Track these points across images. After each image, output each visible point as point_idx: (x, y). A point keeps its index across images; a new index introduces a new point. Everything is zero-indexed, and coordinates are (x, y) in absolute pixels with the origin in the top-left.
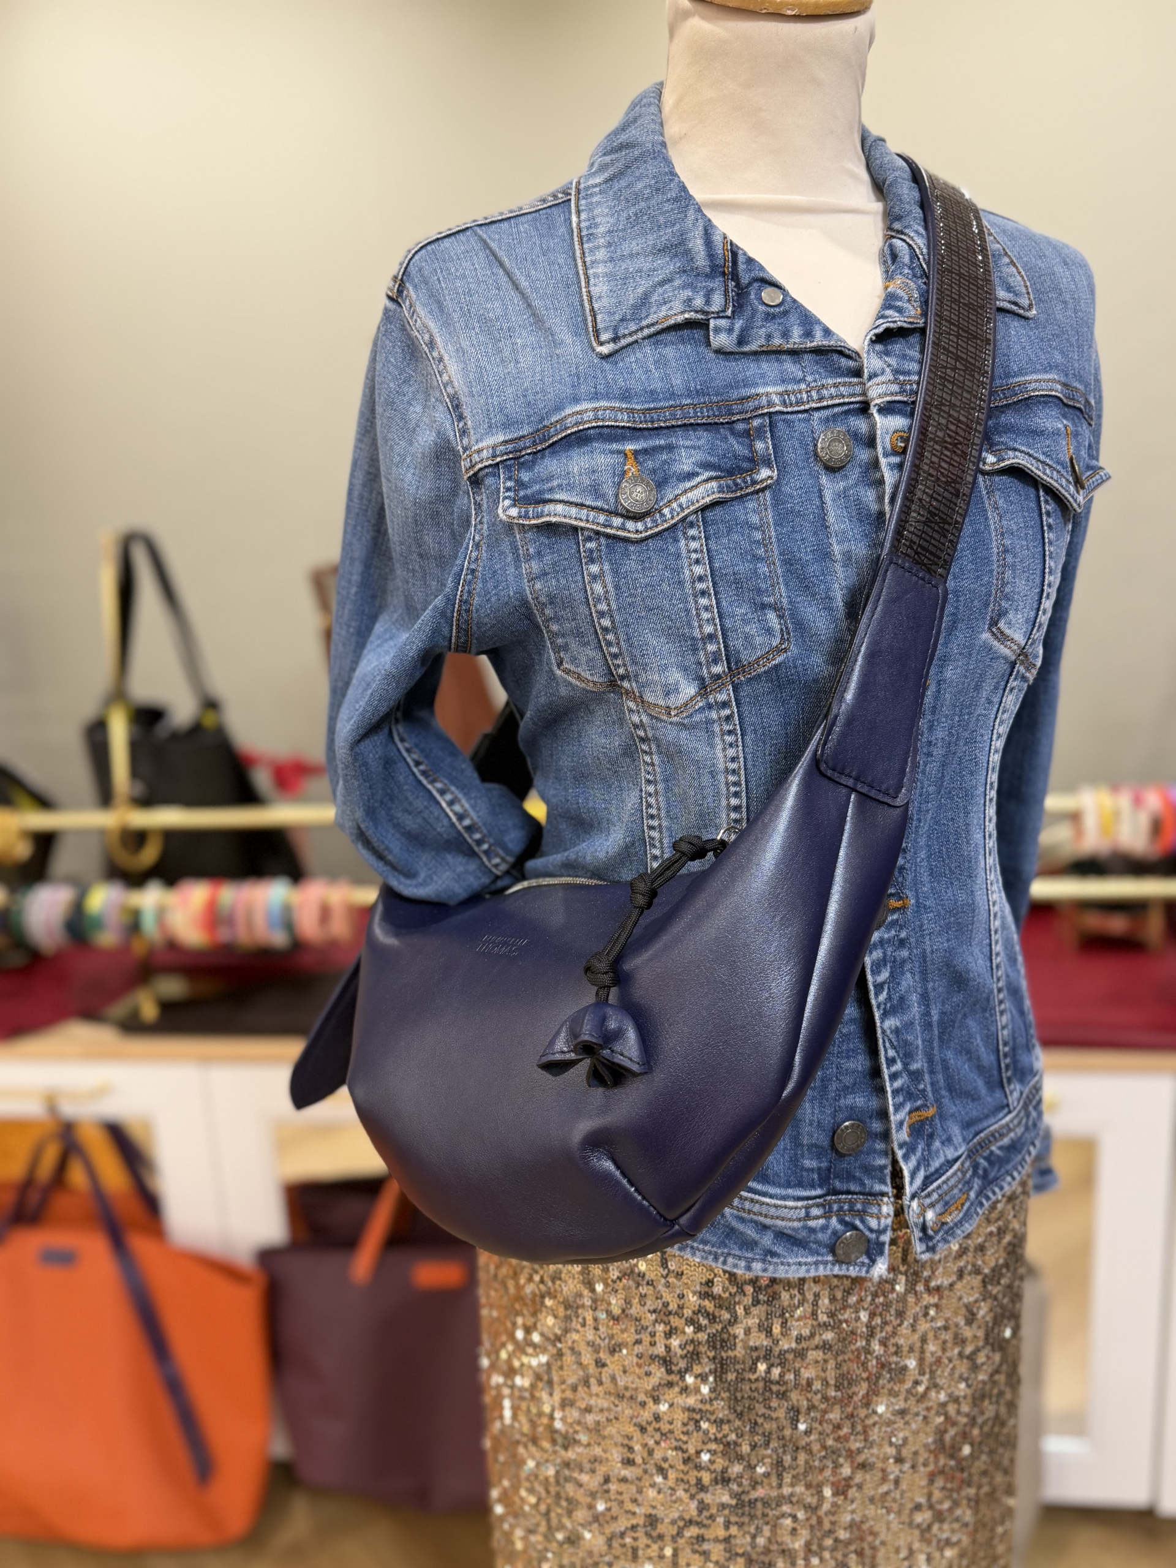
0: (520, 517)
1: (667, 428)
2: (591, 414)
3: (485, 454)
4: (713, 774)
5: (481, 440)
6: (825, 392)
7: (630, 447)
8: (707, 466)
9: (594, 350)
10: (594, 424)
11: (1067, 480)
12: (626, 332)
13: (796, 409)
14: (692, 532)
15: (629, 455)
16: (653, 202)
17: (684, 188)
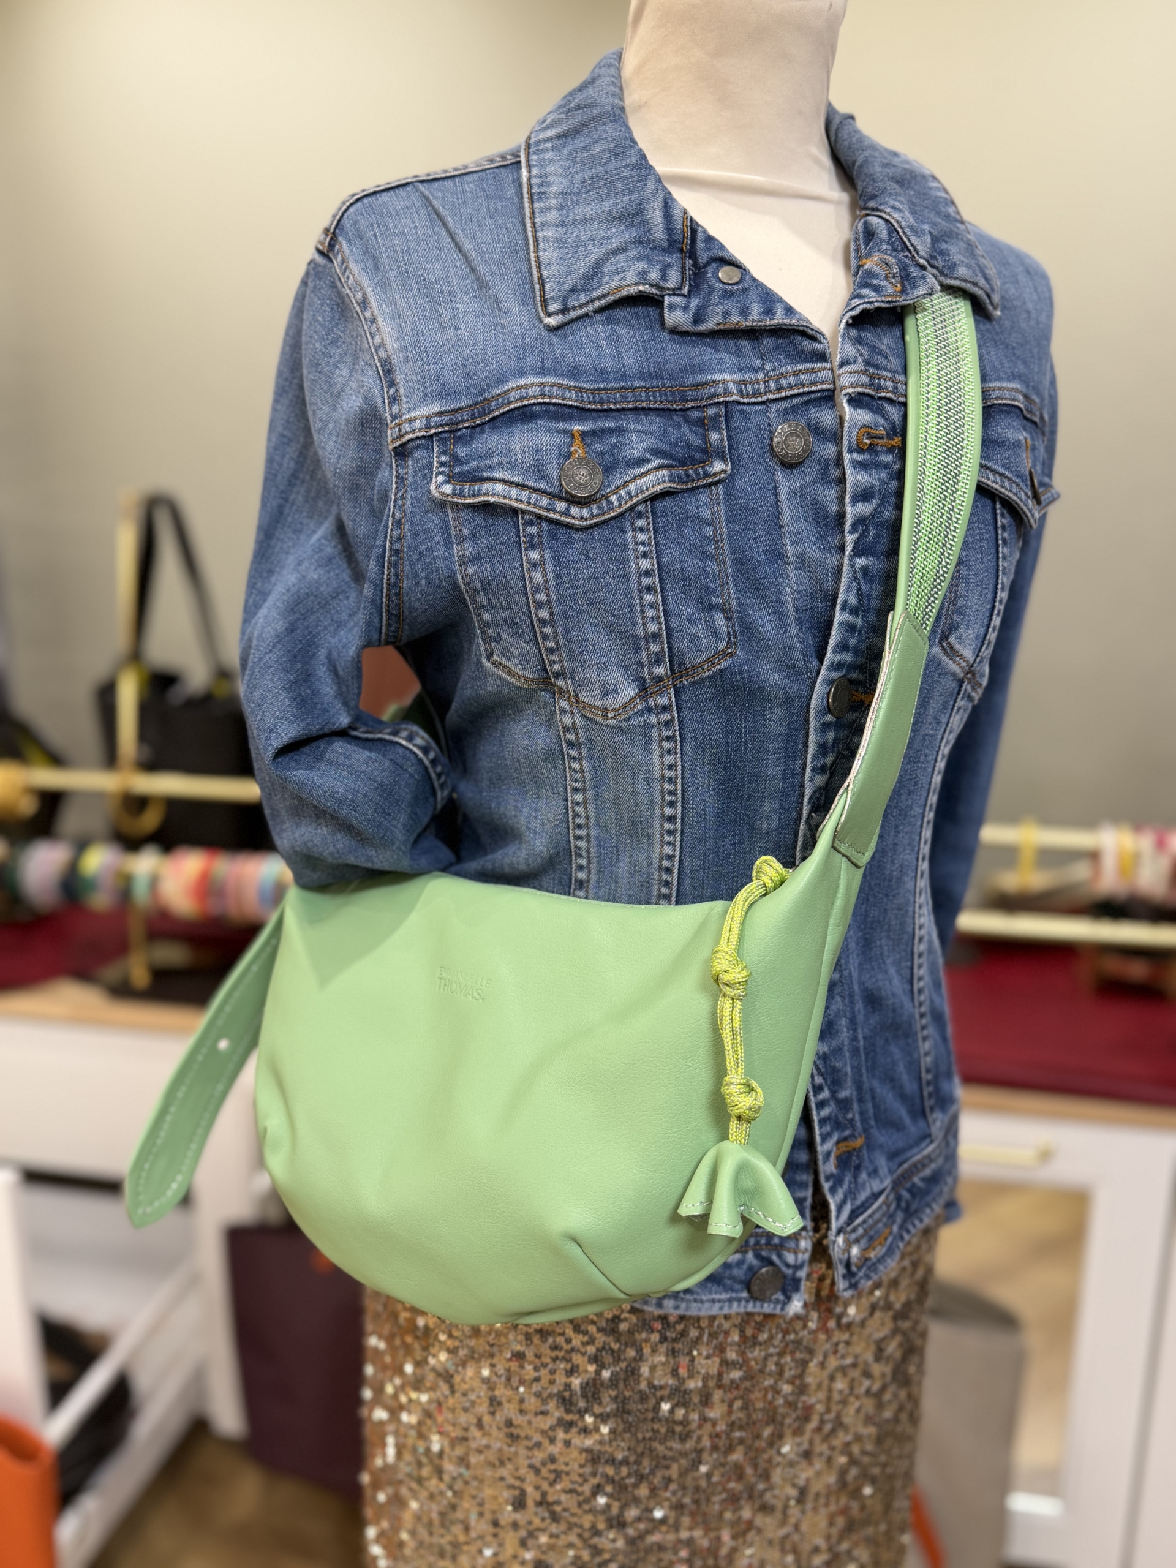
0: (455, 495)
1: (618, 410)
2: (537, 389)
3: (417, 424)
4: (648, 782)
5: (414, 409)
6: (783, 382)
7: (577, 427)
8: (658, 453)
9: (541, 322)
10: (540, 400)
11: (1026, 494)
12: (576, 303)
13: (753, 400)
14: (641, 523)
15: (577, 435)
16: (612, 166)
17: (643, 157)
